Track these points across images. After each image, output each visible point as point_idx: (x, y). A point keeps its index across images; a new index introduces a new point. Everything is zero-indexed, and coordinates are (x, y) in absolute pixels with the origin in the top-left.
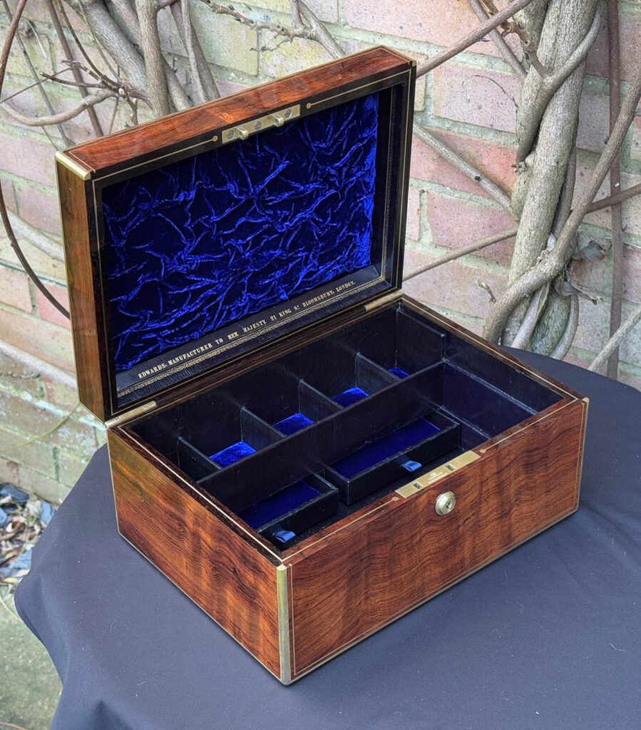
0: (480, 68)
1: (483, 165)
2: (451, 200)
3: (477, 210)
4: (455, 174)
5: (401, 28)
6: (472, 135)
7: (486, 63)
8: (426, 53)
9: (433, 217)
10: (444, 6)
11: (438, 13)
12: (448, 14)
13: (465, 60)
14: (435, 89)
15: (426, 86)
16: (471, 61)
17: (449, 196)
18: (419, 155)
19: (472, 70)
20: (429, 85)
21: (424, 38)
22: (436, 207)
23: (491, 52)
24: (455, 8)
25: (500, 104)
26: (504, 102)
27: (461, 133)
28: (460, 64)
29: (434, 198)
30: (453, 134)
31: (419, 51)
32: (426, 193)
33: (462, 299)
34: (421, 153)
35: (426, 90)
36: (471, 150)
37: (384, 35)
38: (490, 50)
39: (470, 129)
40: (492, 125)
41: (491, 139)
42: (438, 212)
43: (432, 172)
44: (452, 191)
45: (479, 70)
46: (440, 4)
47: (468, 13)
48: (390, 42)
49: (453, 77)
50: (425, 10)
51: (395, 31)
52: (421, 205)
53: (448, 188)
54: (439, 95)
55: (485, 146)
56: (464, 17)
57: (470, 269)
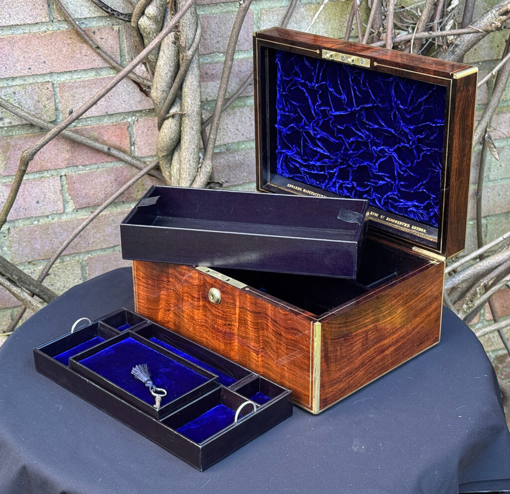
0: (93, 78)
1: (104, 141)
2: (85, 173)
3: (105, 173)
4: (85, 154)
5: (30, 69)
6: (93, 124)
7: (94, 74)
8: (50, 81)
9: (74, 191)
10: (61, 45)
11: (56, 51)
12: (64, 49)
13: (79, 76)
14: (61, 102)
15: (55, 102)
16: (84, 76)
17: (83, 172)
18: (56, 151)
19: (87, 81)
20: (57, 101)
21: (48, 71)
22: (74, 183)
23: (98, 65)
24: (69, 44)
25: (111, 98)
26: (112, 95)
27: (85, 125)
28: (77, 80)
29: (73, 177)
30: (79, 128)
31: (44, 81)
32: (64, 177)
33: (102, 239)
34: (58, 150)
35: (55, 105)
36: (95, 134)
37: (16, 78)
38: (98, 64)
39: (90, 121)
40: (107, 113)
41: (106, 122)
42: (77, 185)
43: (68, 159)
44: (84, 168)
45: (92, 80)
46: (58, 44)
47: (79, 44)
48: (21, 81)
49: (74, 90)
50: (46, 52)
51: (25, 72)
52: (62, 186)
53: (80, 167)
54: (65, 106)
55: (103, 128)
56: (76, 48)
57: (105, 215)
